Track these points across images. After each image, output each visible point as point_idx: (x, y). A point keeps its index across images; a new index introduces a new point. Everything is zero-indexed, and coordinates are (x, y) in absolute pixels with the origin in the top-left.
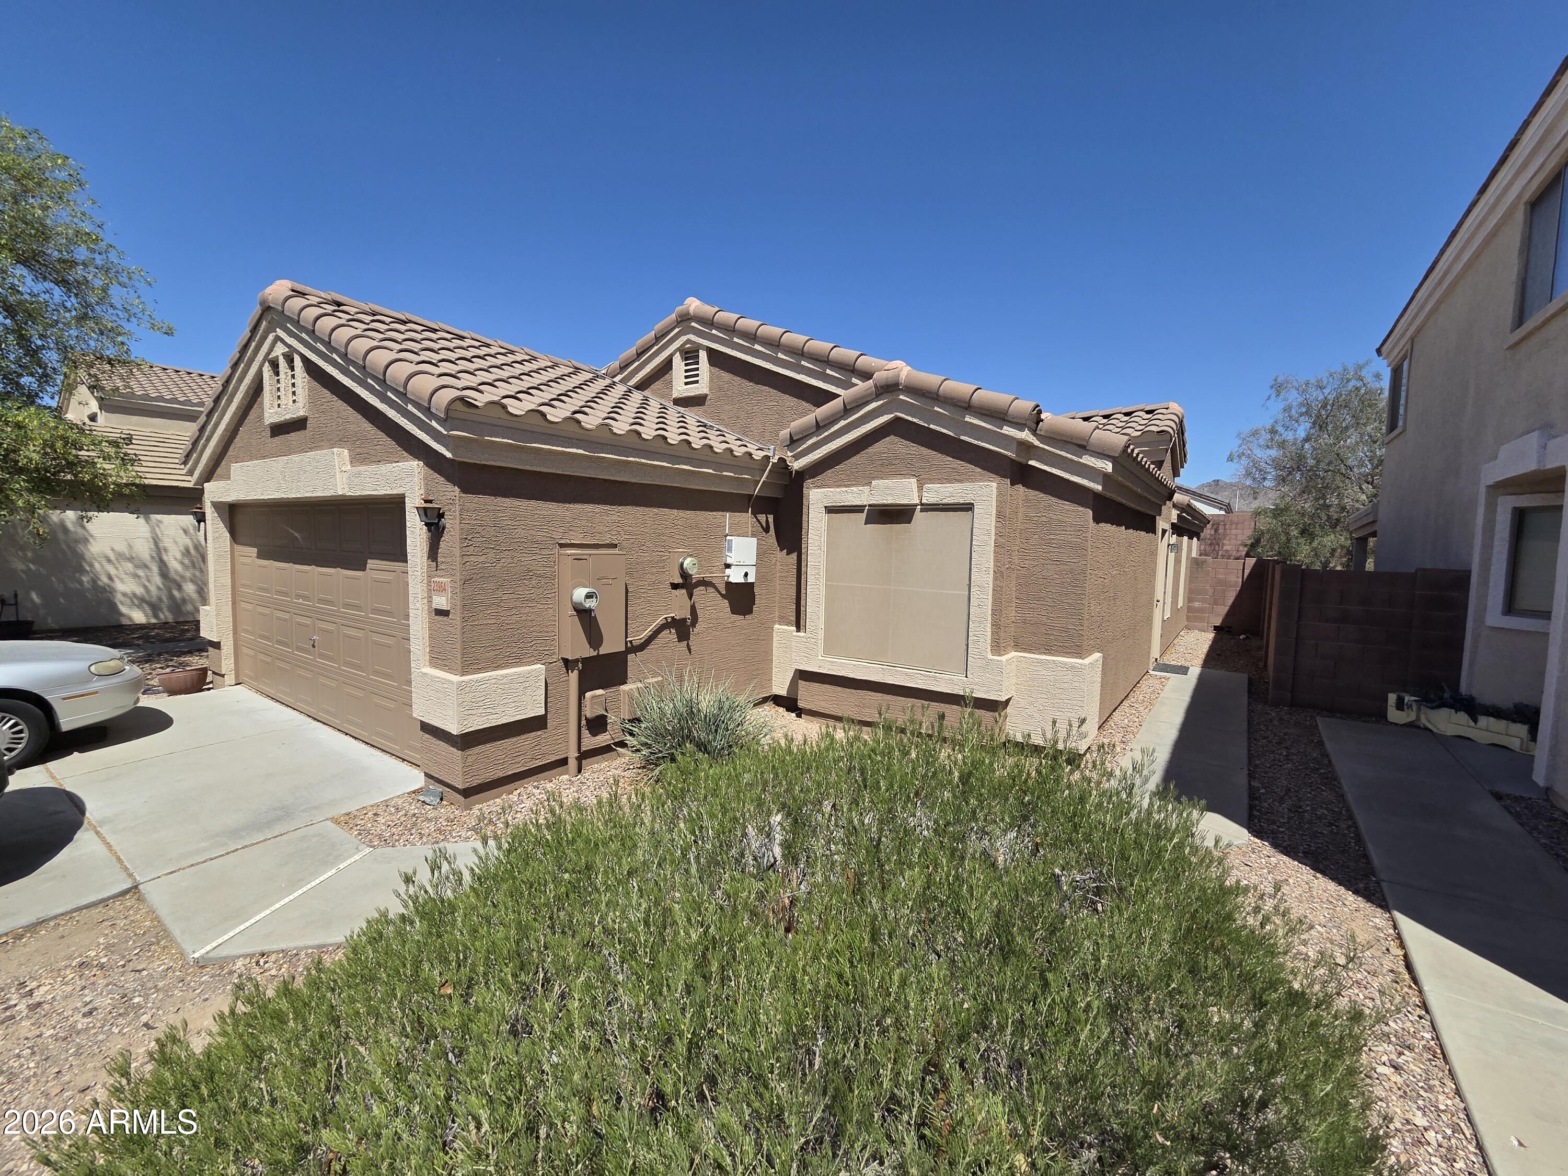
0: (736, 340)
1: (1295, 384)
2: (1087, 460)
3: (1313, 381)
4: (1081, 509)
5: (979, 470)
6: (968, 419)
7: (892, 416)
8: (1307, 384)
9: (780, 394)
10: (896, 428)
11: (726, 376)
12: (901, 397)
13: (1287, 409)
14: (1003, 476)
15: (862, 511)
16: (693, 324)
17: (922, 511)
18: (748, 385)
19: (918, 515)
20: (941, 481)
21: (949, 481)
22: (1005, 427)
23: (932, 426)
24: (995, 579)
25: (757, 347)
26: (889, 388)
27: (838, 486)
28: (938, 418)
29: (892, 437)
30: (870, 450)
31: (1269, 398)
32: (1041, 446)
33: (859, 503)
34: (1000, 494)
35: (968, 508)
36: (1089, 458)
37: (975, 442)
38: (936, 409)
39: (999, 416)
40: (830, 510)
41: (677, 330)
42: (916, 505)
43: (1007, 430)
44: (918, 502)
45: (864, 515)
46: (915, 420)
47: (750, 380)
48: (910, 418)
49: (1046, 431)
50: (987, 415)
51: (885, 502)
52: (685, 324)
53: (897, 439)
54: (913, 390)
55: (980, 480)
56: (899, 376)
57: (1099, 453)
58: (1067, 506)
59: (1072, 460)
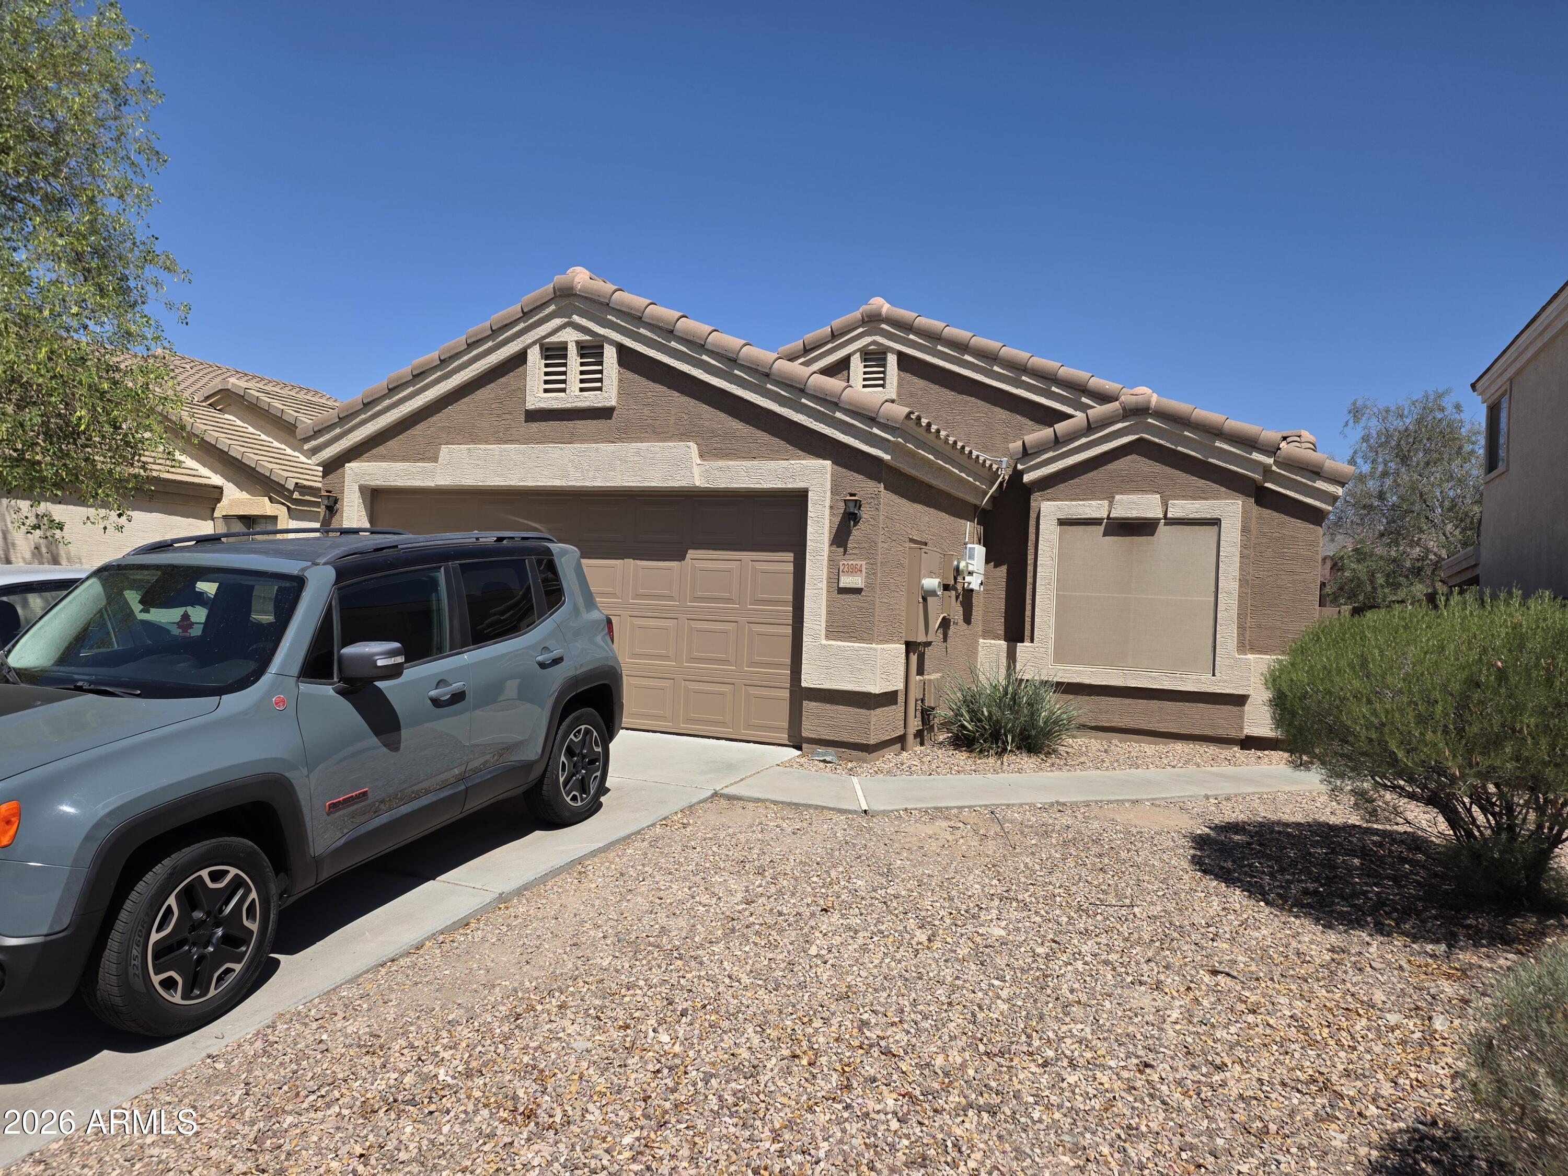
0: (939, 347)
1: (1375, 410)
2: (1320, 484)
3: (1393, 408)
4: (1312, 526)
5: (1224, 489)
6: (1218, 444)
7: (1137, 437)
8: (1387, 411)
9: (989, 405)
10: (1139, 448)
11: (919, 383)
12: (1150, 420)
13: (1366, 439)
14: (1248, 495)
15: (1100, 524)
16: (884, 326)
17: (1166, 524)
18: (949, 395)
19: (1162, 528)
20: (1184, 497)
21: (1194, 498)
22: (1254, 454)
23: (1179, 449)
24: (1240, 586)
25: (968, 358)
26: (1138, 412)
27: (1074, 500)
28: (1187, 442)
29: (1134, 456)
30: (1109, 467)
31: (1346, 424)
32: (1278, 470)
33: (1098, 516)
34: (1244, 511)
35: (1215, 522)
36: (1322, 483)
37: (1224, 465)
38: (1186, 433)
39: (1250, 443)
40: (1062, 522)
41: (860, 330)
42: (1160, 519)
43: (1256, 456)
44: (1161, 516)
45: (1102, 528)
46: (1161, 442)
47: (952, 389)
48: (1157, 440)
49: (1284, 458)
50: (1236, 442)
51: (1130, 516)
52: (873, 325)
53: (1139, 458)
54: (1161, 414)
55: (1226, 498)
56: (1150, 402)
57: (1330, 479)
58: (1298, 523)
59: (1305, 484)
